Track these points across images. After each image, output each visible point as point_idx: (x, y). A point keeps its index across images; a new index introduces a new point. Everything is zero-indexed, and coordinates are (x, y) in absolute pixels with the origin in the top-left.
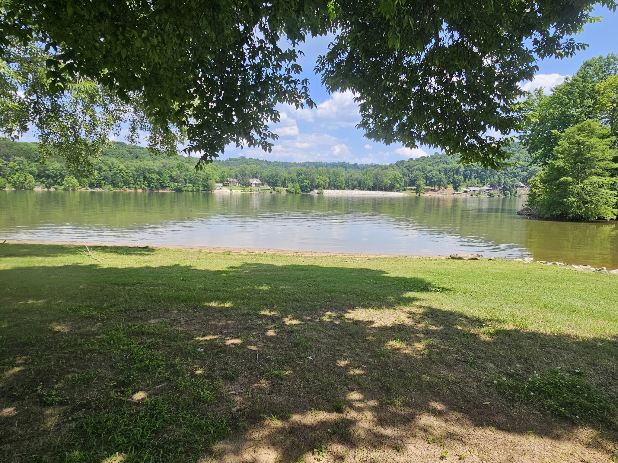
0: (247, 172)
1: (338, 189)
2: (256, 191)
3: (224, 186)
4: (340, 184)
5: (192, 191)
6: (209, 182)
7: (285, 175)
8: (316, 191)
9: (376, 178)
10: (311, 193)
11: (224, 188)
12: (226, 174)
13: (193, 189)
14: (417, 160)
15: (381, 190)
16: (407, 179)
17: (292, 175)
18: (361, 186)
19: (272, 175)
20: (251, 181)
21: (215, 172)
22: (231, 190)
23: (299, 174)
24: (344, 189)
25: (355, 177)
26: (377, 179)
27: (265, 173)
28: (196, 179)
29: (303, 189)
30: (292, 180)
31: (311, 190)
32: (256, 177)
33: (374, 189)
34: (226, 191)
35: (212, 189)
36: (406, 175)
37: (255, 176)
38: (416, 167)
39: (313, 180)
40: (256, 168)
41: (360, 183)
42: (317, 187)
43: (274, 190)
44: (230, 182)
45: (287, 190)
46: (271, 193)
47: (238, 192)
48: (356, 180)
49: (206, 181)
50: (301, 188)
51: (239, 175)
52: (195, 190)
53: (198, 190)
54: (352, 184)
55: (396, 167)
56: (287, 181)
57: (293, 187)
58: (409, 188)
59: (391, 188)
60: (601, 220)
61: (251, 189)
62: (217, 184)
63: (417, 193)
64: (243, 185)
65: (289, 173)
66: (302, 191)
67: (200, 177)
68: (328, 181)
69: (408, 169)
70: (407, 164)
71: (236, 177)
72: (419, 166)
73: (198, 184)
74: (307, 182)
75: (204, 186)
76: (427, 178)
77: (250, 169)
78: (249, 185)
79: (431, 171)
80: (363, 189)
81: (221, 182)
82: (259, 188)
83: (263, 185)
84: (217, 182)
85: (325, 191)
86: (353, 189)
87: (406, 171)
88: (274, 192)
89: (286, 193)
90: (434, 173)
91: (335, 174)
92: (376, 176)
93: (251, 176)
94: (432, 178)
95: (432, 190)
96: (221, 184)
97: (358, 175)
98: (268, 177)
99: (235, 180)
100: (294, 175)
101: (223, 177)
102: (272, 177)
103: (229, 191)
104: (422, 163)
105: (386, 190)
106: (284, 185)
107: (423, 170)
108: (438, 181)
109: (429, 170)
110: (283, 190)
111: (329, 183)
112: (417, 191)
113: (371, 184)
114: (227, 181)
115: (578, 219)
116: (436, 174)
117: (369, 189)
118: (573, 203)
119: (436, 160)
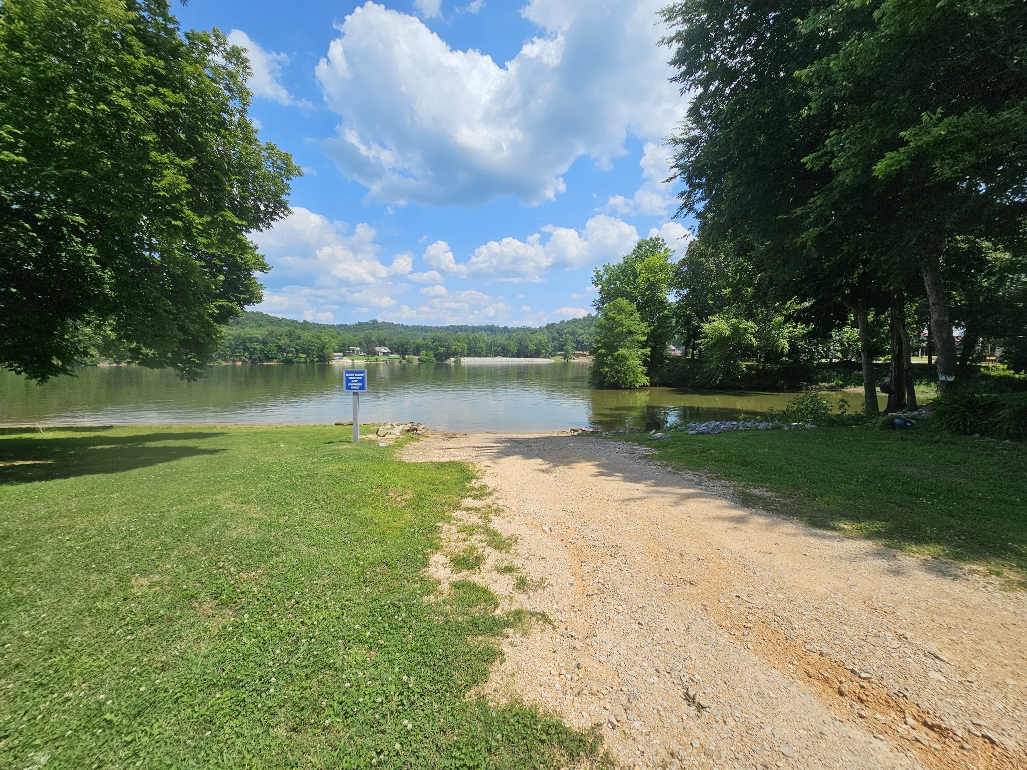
0: (373, 339)
1: (480, 356)
2: (383, 361)
3: (345, 355)
4: (480, 351)
5: (305, 362)
6: (326, 351)
7: (419, 341)
8: (453, 359)
9: (520, 343)
10: (447, 362)
11: (345, 358)
12: (346, 341)
13: (306, 360)
14: (569, 322)
15: (527, 356)
16: (556, 343)
17: (427, 341)
18: (505, 352)
19: (401, 342)
20: (377, 349)
21: (333, 340)
22: (353, 360)
23: (434, 341)
24: (486, 356)
25: (499, 342)
26: (521, 345)
27: (395, 339)
28: (310, 349)
29: (438, 357)
30: (427, 347)
31: (447, 358)
32: (385, 345)
33: (518, 355)
34: (347, 361)
35: (330, 360)
36: (556, 340)
37: (382, 344)
38: (566, 331)
39: (448, 348)
40: (384, 334)
41: (503, 349)
42: (454, 355)
43: (404, 358)
44: (353, 351)
45: (419, 359)
46: (400, 362)
47: (361, 362)
48: (500, 345)
49: (322, 350)
50: (435, 357)
51: (364, 343)
52: (308, 361)
53: (312, 361)
54: (495, 351)
55: (545, 331)
56: (421, 349)
57: (427, 355)
58: (559, 353)
59: (537, 354)
60: (632, 388)
61: (377, 359)
62: (335, 354)
63: (565, 359)
64: (368, 354)
65: (424, 339)
66: (437, 359)
67: (315, 346)
68: (466, 346)
69: (558, 333)
70: (557, 327)
71: (360, 345)
72: (569, 329)
73: (313, 354)
74: (442, 349)
75: (319, 356)
76: (578, 342)
77: (376, 335)
78: (375, 353)
79: (582, 334)
80: (507, 356)
81: (340, 351)
82: (387, 357)
83: (392, 353)
84: (336, 352)
85: (462, 359)
86: (496, 356)
87: (556, 335)
88: (404, 362)
89: (417, 362)
90: (585, 336)
91: (475, 340)
92: (520, 341)
93: (378, 343)
94: (583, 342)
95: (584, 355)
96: (341, 354)
97: (501, 339)
98: (396, 344)
99: (358, 349)
100: (429, 342)
101: (344, 345)
102: (402, 345)
103: (350, 361)
104: (573, 326)
105: (531, 357)
106: (416, 352)
107: (573, 334)
108: (589, 345)
109: (579, 333)
110: (415, 359)
111: (469, 349)
112: (565, 357)
113: (515, 351)
114: (349, 350)
115: (616, 386)
116: (587, 338)
117: (513, 356)
118: (607, 372)
119: (588, 322)
